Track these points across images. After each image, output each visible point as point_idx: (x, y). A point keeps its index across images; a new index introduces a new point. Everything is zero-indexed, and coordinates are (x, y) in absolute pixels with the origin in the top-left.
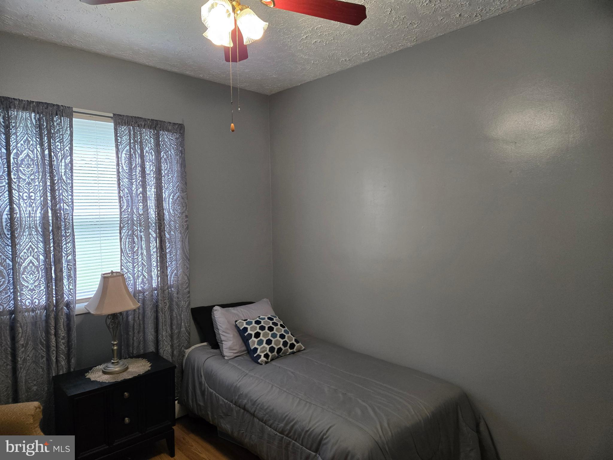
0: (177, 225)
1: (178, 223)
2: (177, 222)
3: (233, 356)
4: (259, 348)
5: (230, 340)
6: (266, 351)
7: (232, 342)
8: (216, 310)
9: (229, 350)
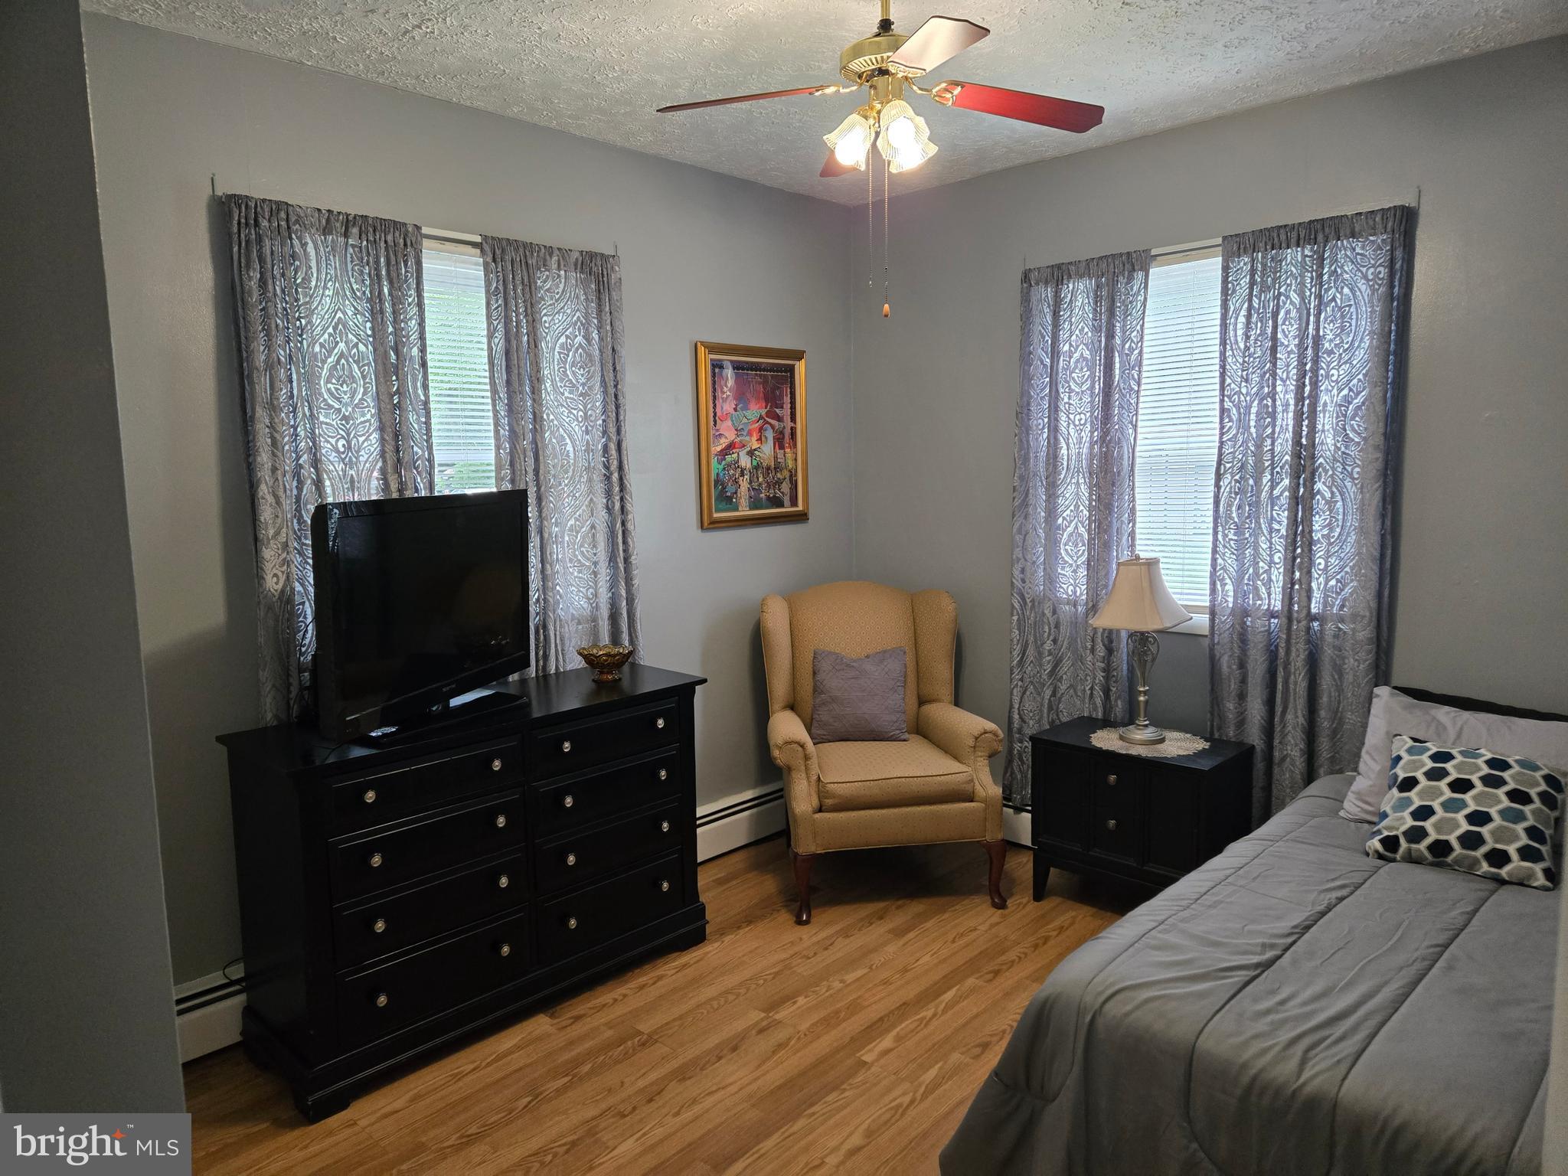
0: (1357, 469)
1: (1358, 466)
2: (1357, 461)
3: (1356, 815)
4: (1392, 816)
5: (1370, 779)
6: (1397, 829)
7: (1370, 783)
8: (1377, 696)
9: (1356, 798)
